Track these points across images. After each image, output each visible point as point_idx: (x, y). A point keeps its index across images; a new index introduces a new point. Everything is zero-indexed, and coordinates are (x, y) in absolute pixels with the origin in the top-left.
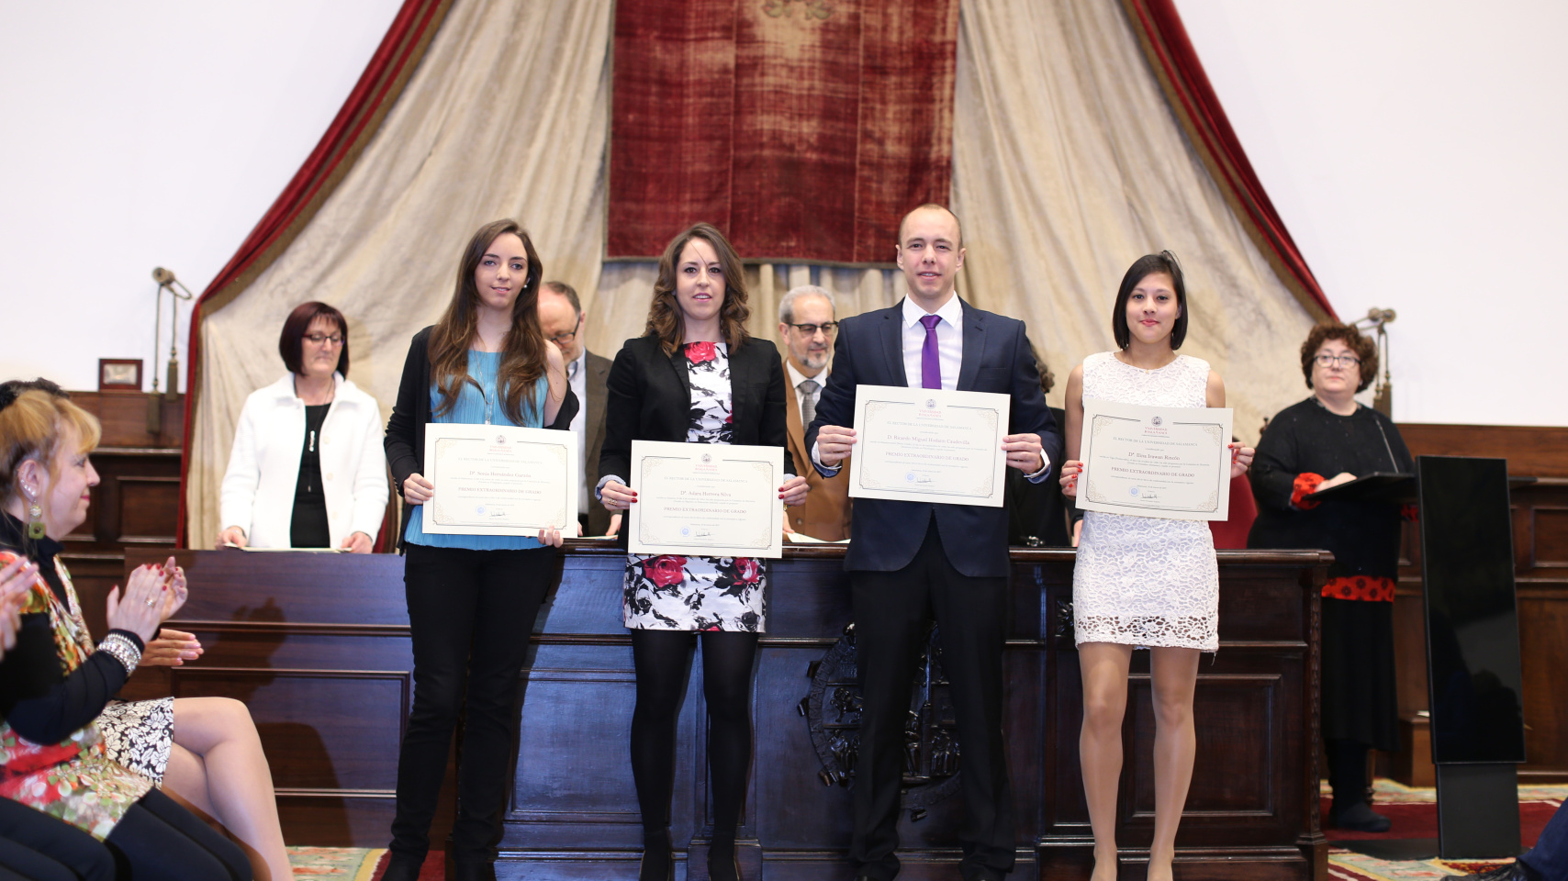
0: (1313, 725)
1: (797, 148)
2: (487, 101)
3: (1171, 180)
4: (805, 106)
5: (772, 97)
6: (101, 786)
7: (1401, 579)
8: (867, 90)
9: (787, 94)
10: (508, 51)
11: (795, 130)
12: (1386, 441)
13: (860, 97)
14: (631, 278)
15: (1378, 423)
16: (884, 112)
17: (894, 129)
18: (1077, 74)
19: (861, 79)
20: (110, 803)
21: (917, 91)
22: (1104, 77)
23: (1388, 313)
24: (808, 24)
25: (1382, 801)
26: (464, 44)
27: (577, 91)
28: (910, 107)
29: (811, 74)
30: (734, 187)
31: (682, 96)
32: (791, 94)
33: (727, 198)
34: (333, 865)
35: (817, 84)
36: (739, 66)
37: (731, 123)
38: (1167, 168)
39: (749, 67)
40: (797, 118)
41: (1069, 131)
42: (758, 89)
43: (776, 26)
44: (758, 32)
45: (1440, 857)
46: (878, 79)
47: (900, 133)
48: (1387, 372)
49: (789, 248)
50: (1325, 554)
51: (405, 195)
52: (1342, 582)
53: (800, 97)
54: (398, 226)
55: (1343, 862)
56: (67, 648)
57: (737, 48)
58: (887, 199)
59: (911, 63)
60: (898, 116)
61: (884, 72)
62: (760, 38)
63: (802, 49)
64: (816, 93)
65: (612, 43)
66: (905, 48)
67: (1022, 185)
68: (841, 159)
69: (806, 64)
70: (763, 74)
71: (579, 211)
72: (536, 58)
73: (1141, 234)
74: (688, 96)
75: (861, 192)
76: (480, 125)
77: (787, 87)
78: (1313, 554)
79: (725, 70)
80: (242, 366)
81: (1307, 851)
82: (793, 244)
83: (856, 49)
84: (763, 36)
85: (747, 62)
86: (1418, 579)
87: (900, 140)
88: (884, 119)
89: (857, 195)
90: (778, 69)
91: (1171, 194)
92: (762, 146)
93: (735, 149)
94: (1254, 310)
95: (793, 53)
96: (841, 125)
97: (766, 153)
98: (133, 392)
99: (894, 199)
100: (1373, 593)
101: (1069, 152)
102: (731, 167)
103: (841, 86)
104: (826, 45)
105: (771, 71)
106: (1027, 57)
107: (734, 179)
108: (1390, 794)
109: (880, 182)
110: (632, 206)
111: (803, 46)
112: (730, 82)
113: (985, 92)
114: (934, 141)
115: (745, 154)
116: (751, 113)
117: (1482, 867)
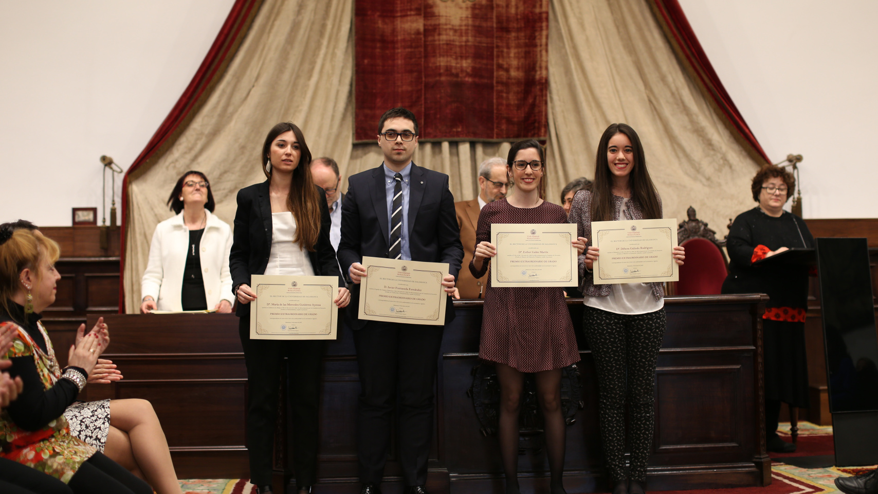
0: (760, 393)
1: (460, 75)
2: (284, 55)
3: (673, 86)
4: (464, 51)
5: (445, 47)
6: (66, 452)
7: (810, 308)
8: (499, 41)
9: (453, 45)
10: (295, 26)
11: (459, 65)
12: (799, 230)
13: (495, 45)
14: (369, 152)
15: (794, 220)
16: (508, 53)
17: (514, 63)
18: (618, 28)
19: (495, 35)
20: (71, 461)
21: (527, 41)
22: (633, 29)
23: (798, 157)
24: (464, 5)
25: (803, 434)
26: (270, 23)
27: (335, 48)
28: (524, 50)
29: (467, 33)
30: (425, 99)
31: (394, 48)
32: (456, 45)
33: (421, 105)
34: (208, 490)
35: (470, 38)
36: (425, 30)
37: (423, 63)
38: (670, 79)
39: (432, 30)
40: (459, 58)
41: (614, 60)
42: (437, 43)
43: (446, 7)
44: (436, 10)
45: (836, 466)
46: (505, 35)
47: (518, 65)
48: (799, 191)
49: (457, 132)
50: (763, 296)
51: (240, 110)
52: (774, 311)
53: (461, 47)
54: (237, 127)
55: (781, 470)
56: (43, 375)
57: (424, 20)
58: (512, 102)
59: (523, 25)
60: (517, 55)
61: (508, 30)
62: (437, 14)
63: (461, 19)
64: (470, 44)
65: (354, 19)
66: (519, 17)
67: (588, 92)
68: (485, 81)
69: (464, 28)
70: (439, 34)
71: (339, 116)
72: (311, 29)
73: (657, 117)
74: (398, 48)
75: (497, 99)
76: (281, 69)
77: (453, 41)
78: (756, 296)
79: (418, 33)
80: (152, 209)
81: (759, 465)
82: (459, 130)
83: (492, 18)
84: (439, 13)
85: (430, 28)
86: (819, 308)
87: (518, 69)
88: (509, 57)
89: (495, 101)
90: (448, 31)
91: (673, 94)
92: (440, 75)
93: (425, 77)
94: (722, 158)
95: (456, 22)
96: (485, 61)
97: (443, 79)
98: (92, 226)
99: (516, 102)
100: (793, 317)
101: (614, 72)
102: (423, 87)
103: (484, 40)
104: (475, 17)
105: (444, 32)
106: (588, 19)
107: (425, 94)
108: (808, 430)
109: (508, 93)
110: (368, 112)
111: (461, 17)
112: (421, 39)
113: (565, 40)
114: (538, 69)
115: (431, 80)
116: (434, 56)
117: (860, 471)
